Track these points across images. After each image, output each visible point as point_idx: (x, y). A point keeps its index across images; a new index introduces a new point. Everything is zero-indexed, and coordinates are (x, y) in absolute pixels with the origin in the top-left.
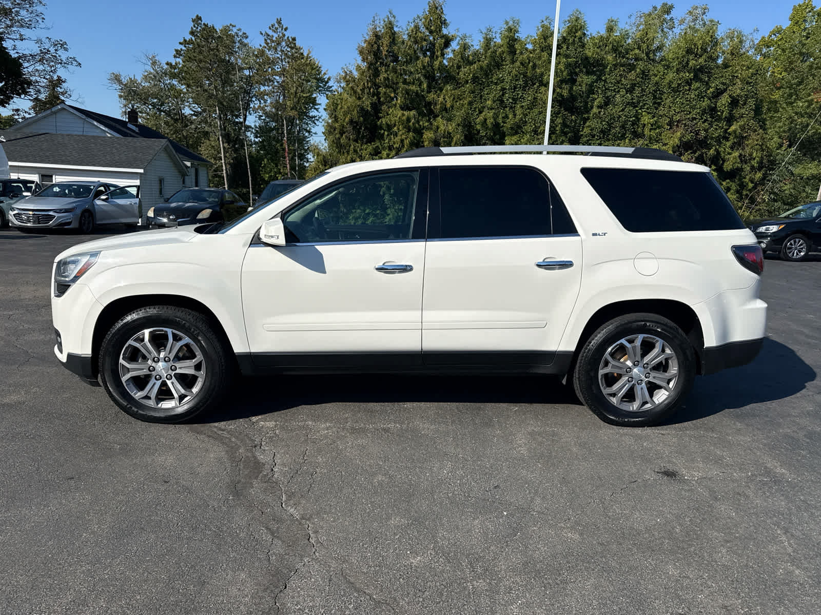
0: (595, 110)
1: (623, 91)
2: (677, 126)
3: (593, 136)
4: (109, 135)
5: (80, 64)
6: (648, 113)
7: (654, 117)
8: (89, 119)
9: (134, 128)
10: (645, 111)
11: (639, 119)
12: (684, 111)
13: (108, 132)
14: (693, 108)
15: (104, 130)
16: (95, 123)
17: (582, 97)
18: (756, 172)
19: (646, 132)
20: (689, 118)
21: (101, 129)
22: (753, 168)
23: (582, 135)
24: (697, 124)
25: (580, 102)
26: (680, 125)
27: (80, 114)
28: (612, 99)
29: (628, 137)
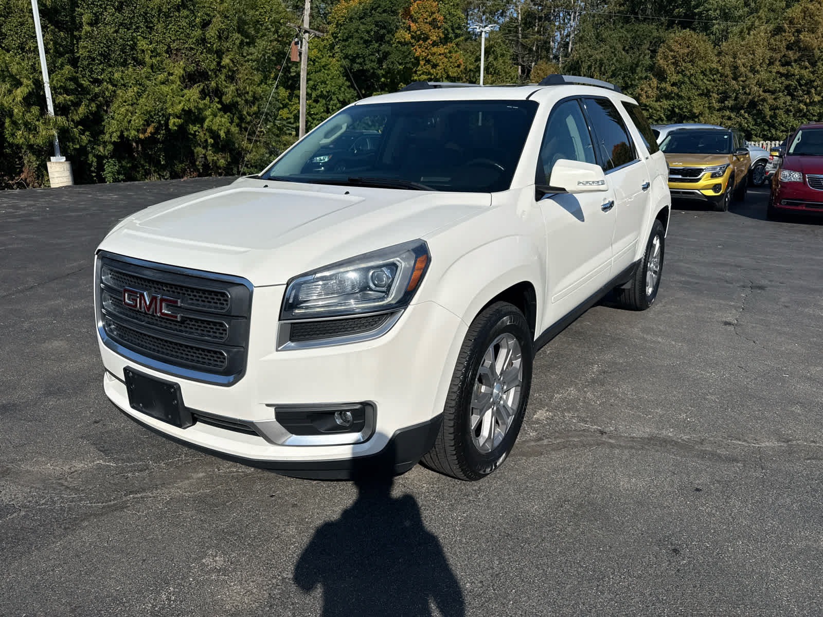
0: (87, 28)
1: (110, 9)
2: (176, 55)
3: (93, 59)
6: (144, 38)
7: (151, 43)
10: (139, 35)
11: (135, 44)
12: (180, 39)
14: (188, 36)
17: (65, 9)
18: (251, 106)
19: (147, 59)
20: (187, 48)
22: (246, 101)
23: (79, 57)
24: (195, 54)
25: (64, 15)
26: (179, 54)
28: (100, 17)
29: (131, 63)
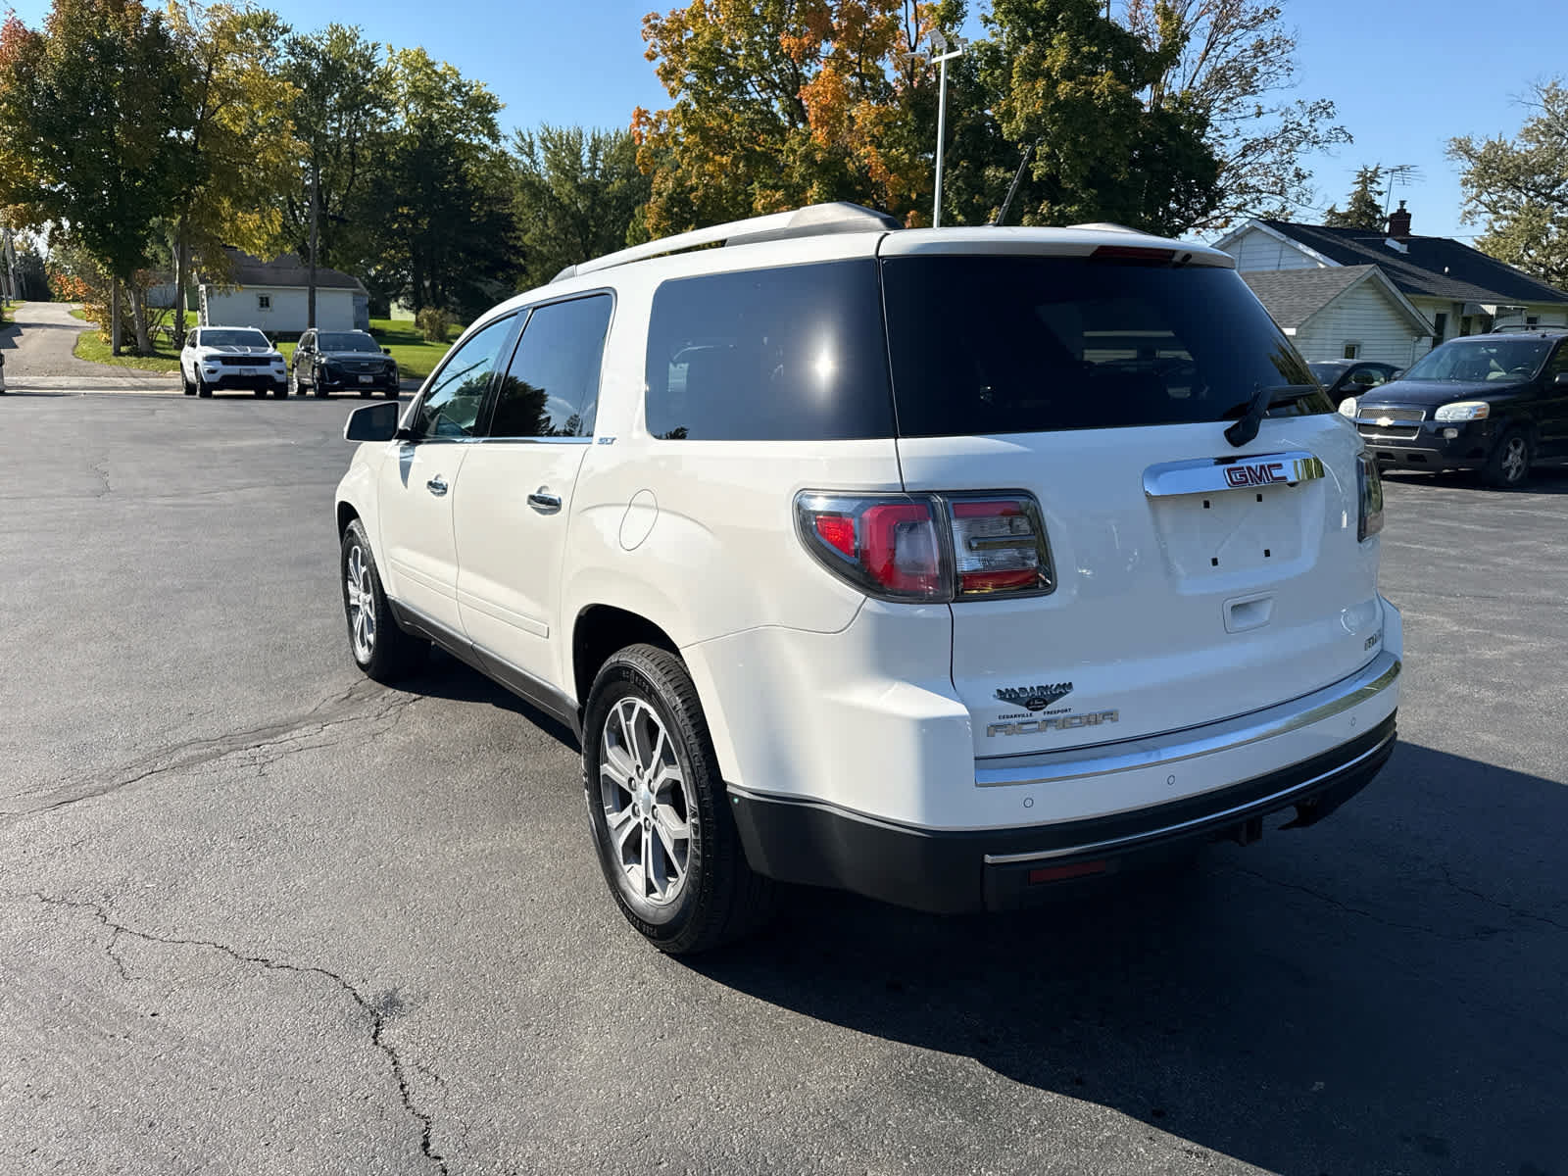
4: (1322, 266)
5: (1350, 137)
8: (1292, 240)
9: (1403, 249)
13: (1320, 262)
15: (1313, 258)
16: (1301, 246)
21: (1309, 256)
27: (1277, 232)
